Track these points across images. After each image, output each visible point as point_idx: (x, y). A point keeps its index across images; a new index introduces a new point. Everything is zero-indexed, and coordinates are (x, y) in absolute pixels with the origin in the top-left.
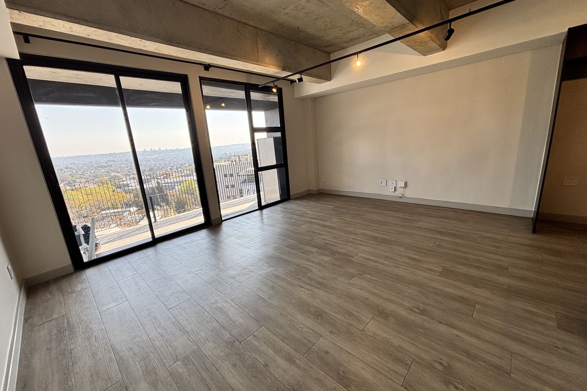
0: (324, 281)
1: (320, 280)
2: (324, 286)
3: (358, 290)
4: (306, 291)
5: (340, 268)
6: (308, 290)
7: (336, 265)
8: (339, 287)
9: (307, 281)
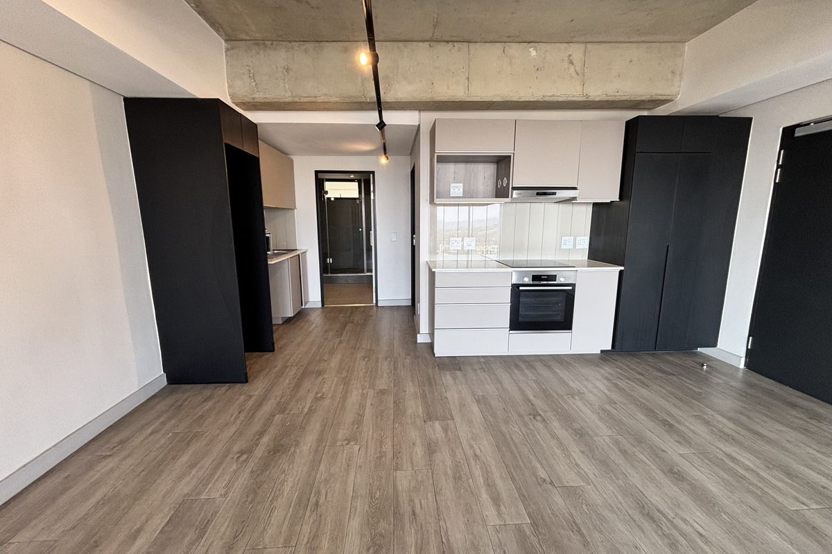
0: (637, 517)
1: (646, 525)
2: (644, 507)
3: (583, 466)
4: (691, 521)
5: (579, 521)
6: (685, 521)
7: (582, 535)
8: (611, 488)
9: (684, 542)
